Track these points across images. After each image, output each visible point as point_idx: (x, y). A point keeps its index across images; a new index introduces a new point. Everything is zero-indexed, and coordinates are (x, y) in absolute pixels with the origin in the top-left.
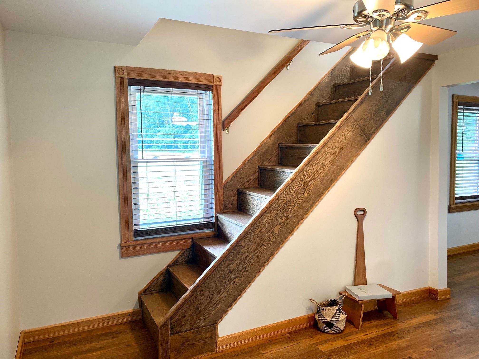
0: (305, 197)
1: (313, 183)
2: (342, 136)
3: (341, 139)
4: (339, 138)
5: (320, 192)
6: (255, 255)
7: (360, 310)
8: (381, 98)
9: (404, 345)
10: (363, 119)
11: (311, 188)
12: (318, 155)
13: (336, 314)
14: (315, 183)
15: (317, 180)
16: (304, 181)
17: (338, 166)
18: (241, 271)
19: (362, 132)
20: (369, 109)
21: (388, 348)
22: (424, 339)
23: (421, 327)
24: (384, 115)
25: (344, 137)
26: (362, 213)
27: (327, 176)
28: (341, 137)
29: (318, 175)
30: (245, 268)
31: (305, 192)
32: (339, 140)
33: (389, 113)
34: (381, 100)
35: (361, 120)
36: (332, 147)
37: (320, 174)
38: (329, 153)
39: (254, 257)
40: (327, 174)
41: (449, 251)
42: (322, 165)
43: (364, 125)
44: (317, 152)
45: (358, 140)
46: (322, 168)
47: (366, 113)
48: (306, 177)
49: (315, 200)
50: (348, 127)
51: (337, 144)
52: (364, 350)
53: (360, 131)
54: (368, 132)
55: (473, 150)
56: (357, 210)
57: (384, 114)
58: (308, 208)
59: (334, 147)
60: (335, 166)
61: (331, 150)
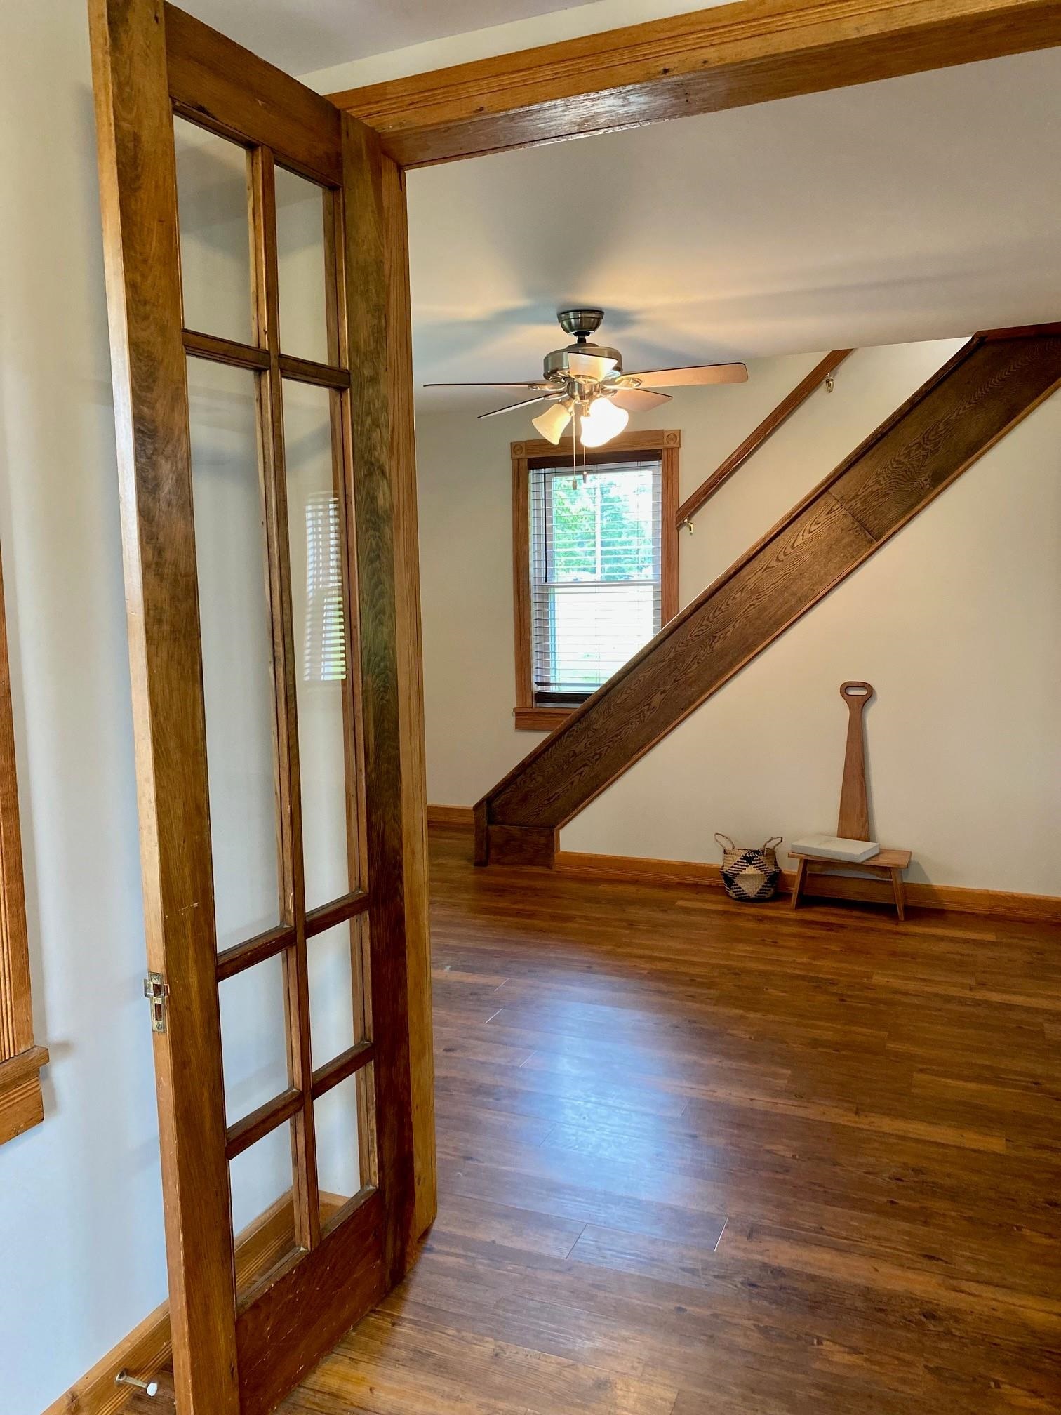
0: (714, 648)
1: (732, 625)
2: (803, 535)
3: (800, 541)
4: (794, 539)
5: (749, 643)
6: (616, 736)
8: (914, 448)
10: (861, 496)
11: (728, 634)
14: (737, 626)
15: (742, 621)
16: (711, 619)
17: (794, 594)
18: (593, 758)
19: (857, 523)
20: (877, 473)
24: (925, 483)
25: (807, 536)
27: (767, 613)
28: (800, 537)
29: (744, 610)
30: (600, 754)
31: (716, 640)
32: (794, 543)
33: (941, 477)
34: (913, 451)
35: (853, 498)
36: (777, 557)
37: (748, 608)
38: (770, 568)
39: (616, 739)
40: (765, 609)
42: (756, 591)
43: (865, 509)
45: (848, 541)
46: (755, 597)
47: (871, 483)
48: (717, 613)
49: (738, 656)
50: (820, 516)
51: (789, 550)
53: (853, 523)
54: (875, 522)
56: (845, 685)
57: (926, 480)
58: (721, 668)
59: (782, 557)
60: (786, 595)
61: (774, 563)
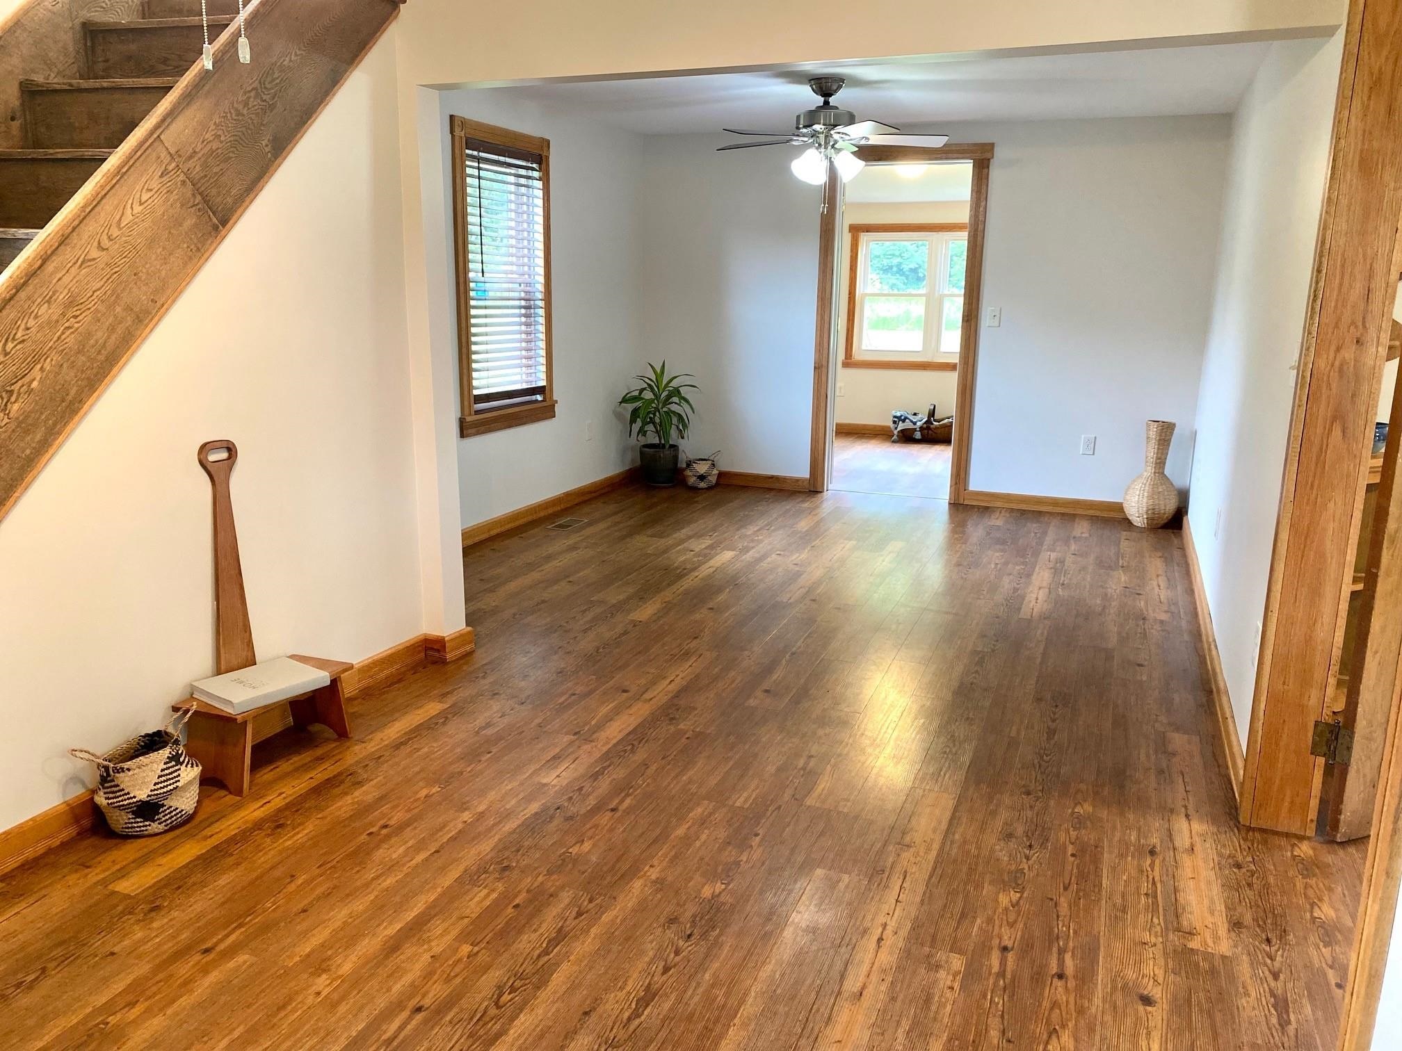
0: (11, 415)
1: (39, 366)
2: (132, 208)
3: (128, 217)
4: (120, 213)
5: (70, 398)
7: (243, 741)
8: (252, 94)
9: (369, 798)
10: (200, 155)
11: (35, 384)
12: (50, 267)
13: (167, 772)
14: (47, 367)
15: (56, 357)
17: (129, 309)
19: (199, 198)
20: (215, 123)
21: (326, 821)
22: (417, 769)
23: (410, 739)
24: (267, 149)
25: (138, 209)
26: (224, 455)
27: (92, 342)
28: (129, 211)
29: (55, 339)
31: (13, 399)
32: (120, 219)
33: (281, 145)
34: (252, 100)
35: (191, 157)
36: (99, 243)
37: (63, 333)
38: (90, 260)
40: (89, 335)
41: (465, 535)
42: (71, 303)
43: (206, 176)
44: (45, 258)
45: (189, 223)
46: (70, 314)
47: (209, 136)
48: (10, 345)
49: (55, 424)
50: (151, 178)
51: (115, 232)
52: (261, 848)
53: (194, 195)
54: (219, 199)
55: (506, 272)
56: (205, 448)
57: (267, 146)
58: (28, 452)
59: (104, 242)
60: (118, 309)
61: (94, 253)
